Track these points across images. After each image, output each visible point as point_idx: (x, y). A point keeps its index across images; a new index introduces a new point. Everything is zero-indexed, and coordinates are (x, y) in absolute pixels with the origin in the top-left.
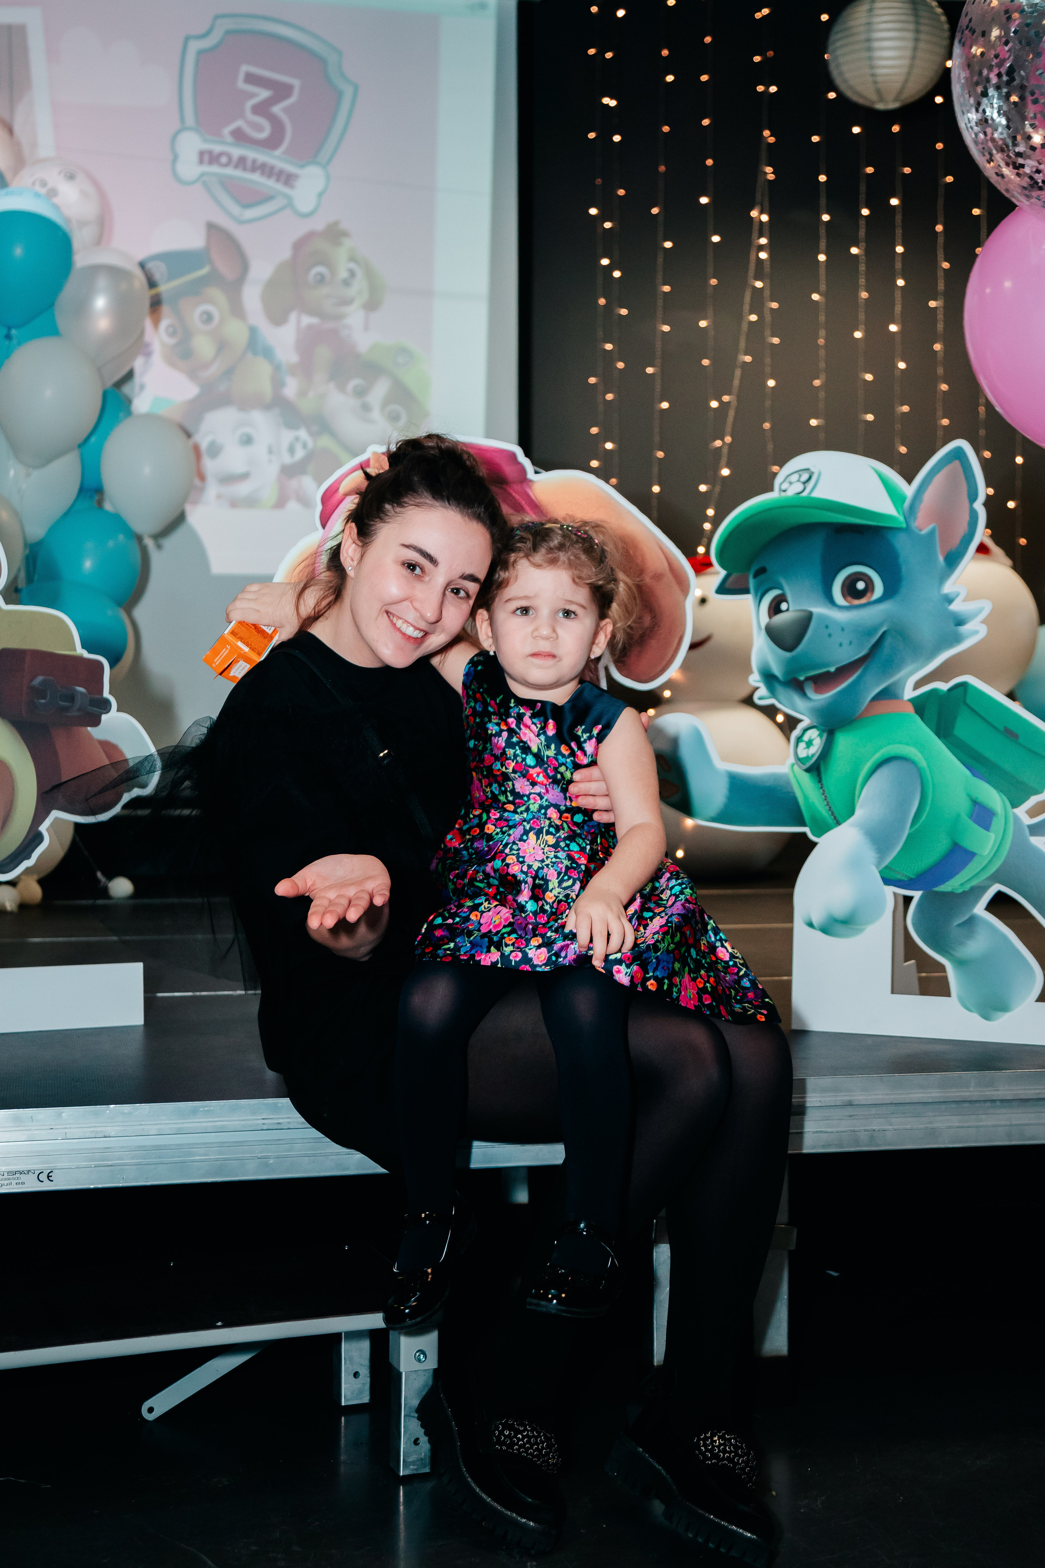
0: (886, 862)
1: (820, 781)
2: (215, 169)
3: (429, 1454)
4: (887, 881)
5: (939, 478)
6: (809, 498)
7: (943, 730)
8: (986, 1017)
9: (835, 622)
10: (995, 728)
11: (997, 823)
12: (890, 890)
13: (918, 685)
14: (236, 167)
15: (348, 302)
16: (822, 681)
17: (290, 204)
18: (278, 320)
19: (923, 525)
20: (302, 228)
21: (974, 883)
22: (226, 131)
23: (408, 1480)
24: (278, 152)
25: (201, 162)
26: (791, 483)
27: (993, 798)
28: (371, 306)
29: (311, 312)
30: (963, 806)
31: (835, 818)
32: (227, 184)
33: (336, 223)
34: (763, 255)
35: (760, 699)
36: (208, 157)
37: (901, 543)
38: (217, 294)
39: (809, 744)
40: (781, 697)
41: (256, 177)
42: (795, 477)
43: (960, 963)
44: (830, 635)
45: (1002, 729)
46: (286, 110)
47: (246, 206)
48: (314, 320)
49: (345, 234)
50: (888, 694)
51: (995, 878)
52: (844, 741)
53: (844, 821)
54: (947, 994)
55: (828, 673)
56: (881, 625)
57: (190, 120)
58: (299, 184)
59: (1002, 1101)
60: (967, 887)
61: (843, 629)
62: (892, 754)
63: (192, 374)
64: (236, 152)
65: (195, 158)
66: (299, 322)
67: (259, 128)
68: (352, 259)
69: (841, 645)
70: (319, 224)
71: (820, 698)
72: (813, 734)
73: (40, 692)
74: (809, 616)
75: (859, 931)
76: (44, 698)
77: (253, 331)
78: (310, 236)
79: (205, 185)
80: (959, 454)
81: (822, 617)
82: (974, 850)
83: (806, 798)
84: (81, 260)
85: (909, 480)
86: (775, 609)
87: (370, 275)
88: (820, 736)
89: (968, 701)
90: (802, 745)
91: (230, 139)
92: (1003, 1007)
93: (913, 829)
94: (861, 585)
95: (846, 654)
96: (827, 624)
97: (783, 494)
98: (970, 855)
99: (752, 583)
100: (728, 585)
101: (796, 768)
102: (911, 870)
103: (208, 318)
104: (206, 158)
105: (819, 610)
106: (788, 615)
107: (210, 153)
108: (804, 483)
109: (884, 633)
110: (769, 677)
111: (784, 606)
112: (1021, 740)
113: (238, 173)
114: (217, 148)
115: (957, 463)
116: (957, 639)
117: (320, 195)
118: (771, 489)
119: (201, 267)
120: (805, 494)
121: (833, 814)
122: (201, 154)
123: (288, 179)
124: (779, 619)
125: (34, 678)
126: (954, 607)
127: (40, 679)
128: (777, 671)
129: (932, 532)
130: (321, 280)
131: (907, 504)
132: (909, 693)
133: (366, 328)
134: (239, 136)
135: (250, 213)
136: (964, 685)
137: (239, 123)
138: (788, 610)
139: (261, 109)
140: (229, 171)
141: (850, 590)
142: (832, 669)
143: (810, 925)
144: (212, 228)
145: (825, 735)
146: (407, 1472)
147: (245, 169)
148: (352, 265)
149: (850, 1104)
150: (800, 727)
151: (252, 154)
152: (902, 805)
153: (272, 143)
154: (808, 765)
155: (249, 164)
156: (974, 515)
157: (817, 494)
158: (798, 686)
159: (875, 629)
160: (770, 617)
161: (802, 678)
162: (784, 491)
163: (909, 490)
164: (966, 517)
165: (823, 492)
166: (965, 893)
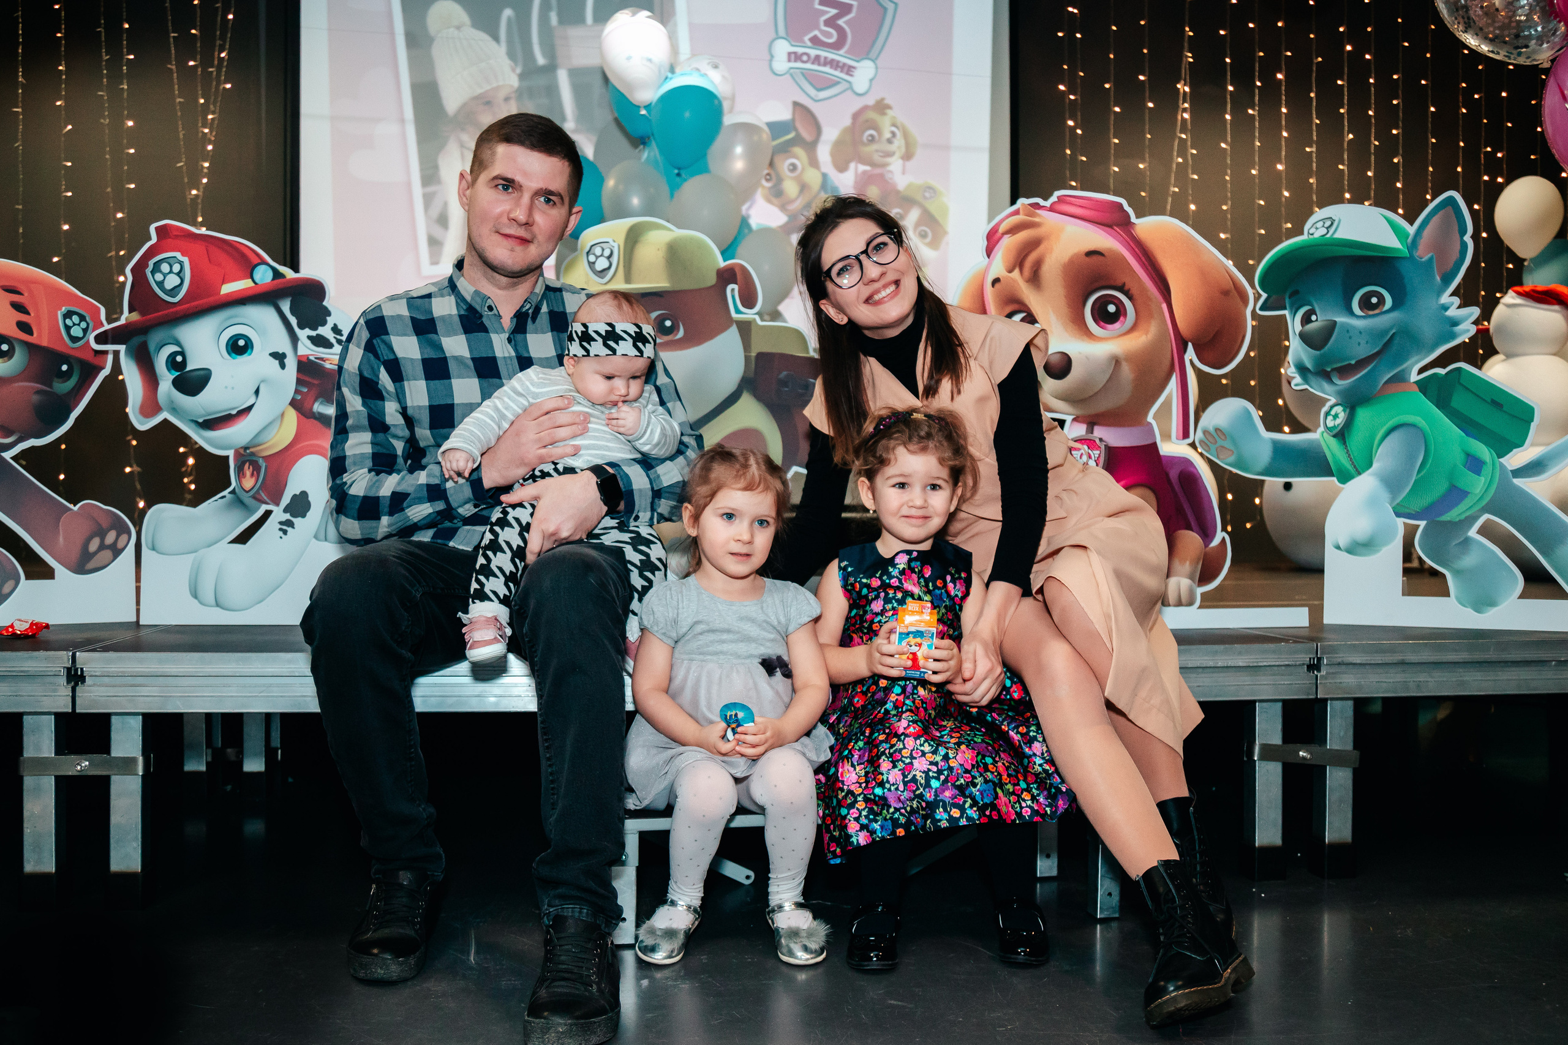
0: (1398, 500)
1: (1345, 443)
2: (799, 65)
3: (1118, 904)
4: (1398, 515)
5: (1435, 220)
6: (1332, 238)
7: (1442, 403)
8: (1478, 611)
9: (1354, 327)
10: (1484, 400)
11: (1487, 470)
12: (1400, 522)
13: (1421, 371)
14: (813, 63)
15: (890, 154)
16: (1345, 371)
17: (851, 88)
18: (842, 168)
19: (1424, 254)
20: (857, 104)
21: (1468, 514)
22: (806, 38)
23: (1103, 921)
24: (842, 52)
25: (789, 61)
26: (1317, 228)
27: (1483, 451)
28: (908, 156)
29: (864, 163)
30: (1459, 458)
31: (1357, 470)
32: (807, 75)
33: (883, 99)
34: (1186, 116)
35: (1296, 385)
36: (794, 57)
37: (1405, 269)
38: (798, 151)
39: (1336, 416)
40: (1313, 384)
41: (827, 69)
42: (1320, 224)
43: (1457, 573)
44: (1350, 338)
45: (1489, 401)
46: (846, 22)
47: (819, 90)
48: (868, 168)
49: (889, 107)
50: (1399, 379)
51: (1486, 509)
52: (1363, 415)
53: (1364, 472)
54: (1448, 595)
55: (1350, 364)
56: (1391, 328)
57: (782, 30)
58: (856, 73)
59: (1513, 662)
60: (1463, 517)
61: (1360, 333)
62: (1402, 422)
63: (783, 208)
64: (813, 52)
65: (785, 57)
66: (856, 169)
67: (829, 35)
68: (894, 125)
69: (1359, 344)
70: (870, 101)
71: (1343, 383)
72: (1339, 409)
73: (784, 383)
74: (1335, 322)
75: (1378, 551)
76: (787, 387)
77: (825, 176)
78: (865, 108)
79: (791, 75)
80: (1451, 201)
81: (1343, 324)
82: (1467, 489)
83: (1333, 455)
84: (728, 120)
85: (1412, 224)
86: (1306, 320)
87: (906, 135)
88: (1344, 410)
89: (1461, 381)
90: (1330, 418)
91: (809, 44)
92: (1492, 604)
93: (1420, 475)
94: (1374, 300)
95: (1363, 350)
96: (1347, 329)
97: (1310, 236)
98: (1464, 494)
99: (1287, 301)
100: (1269, 302)
101: (1325, 434)
102: (1418, 505)
103: (794, 168)
104: (793, 56)
105: (1341, 319)
106: (1318, 323)
107: (795, 53)
108: (1327, 228)
109: (1394, 334)
110: (1302, 369)
111: (1314, 318)
112: (1504, 409)
113: (815, 67)
114: (800, 50)
115: (1449, 209)
116: (1453, 336)
117: (871, 80)
118: (1302, 233)
119: (788, 133)
120: (1328, 236)
121: (1355, 467)
122: (789, 54)
123: (849, 70)
124: (1310, 327)
125: (780, 372)
126: (1449, 313)
127: (785, 373)
128: (1309, 364)
129: (1431, 259)
130: (872, 139)
131: (1410, 240)
132: (1414, 377)
133: (904, 173)
134: (815, 41)
135: (823, 94)
136: (1459, 369)
137: (816, 32)
138: (1317, 320)
139: (831, 22)
140: (809, 66)
141: (1365, 304)
142: (1353, 362)
143: (1338, 547)
144: (796, 104)
145: (1348, 410)
146: (1103, 916)
147: (819, 64)
148: (894, 129)
149: (1403, 663)
150: (1328, 404)
151: (823, 54)
152: (1411, 458)
153: (837, 46)
154: (1335, 432)
155: (822, 60)
156: (1464, 246)
157: (1337, 236)
158: (1326, 376)
159: (1386, 331)
160: (1303, 325)
161: (1329, 370)
162: (1312, 234)
163: (1411, 230)
164: (1457, 247)
165: (1344, 233)
166: (1461, 521)
